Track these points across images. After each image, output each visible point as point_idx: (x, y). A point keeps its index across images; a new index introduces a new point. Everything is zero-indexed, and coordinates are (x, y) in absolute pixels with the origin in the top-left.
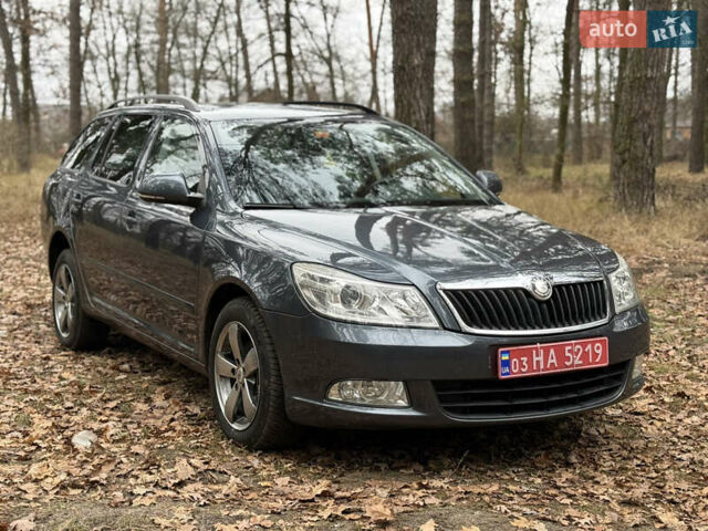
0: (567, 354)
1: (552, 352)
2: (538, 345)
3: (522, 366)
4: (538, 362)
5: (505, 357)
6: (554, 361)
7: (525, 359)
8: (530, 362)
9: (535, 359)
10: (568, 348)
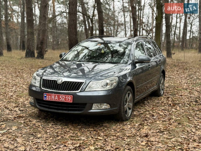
0: (60, 97)
1: (56, 96)
2: (53, 94)
3: (49, 98)
4: (53, 98)
5: (45, 95)
6: (57, 98)
7: (50, 97)
8: (51, 97)
9: (52, 97)
10: (60, 96)
